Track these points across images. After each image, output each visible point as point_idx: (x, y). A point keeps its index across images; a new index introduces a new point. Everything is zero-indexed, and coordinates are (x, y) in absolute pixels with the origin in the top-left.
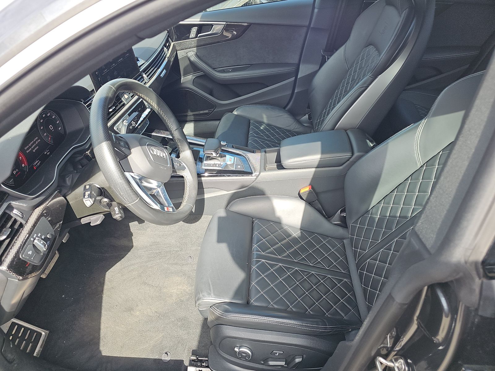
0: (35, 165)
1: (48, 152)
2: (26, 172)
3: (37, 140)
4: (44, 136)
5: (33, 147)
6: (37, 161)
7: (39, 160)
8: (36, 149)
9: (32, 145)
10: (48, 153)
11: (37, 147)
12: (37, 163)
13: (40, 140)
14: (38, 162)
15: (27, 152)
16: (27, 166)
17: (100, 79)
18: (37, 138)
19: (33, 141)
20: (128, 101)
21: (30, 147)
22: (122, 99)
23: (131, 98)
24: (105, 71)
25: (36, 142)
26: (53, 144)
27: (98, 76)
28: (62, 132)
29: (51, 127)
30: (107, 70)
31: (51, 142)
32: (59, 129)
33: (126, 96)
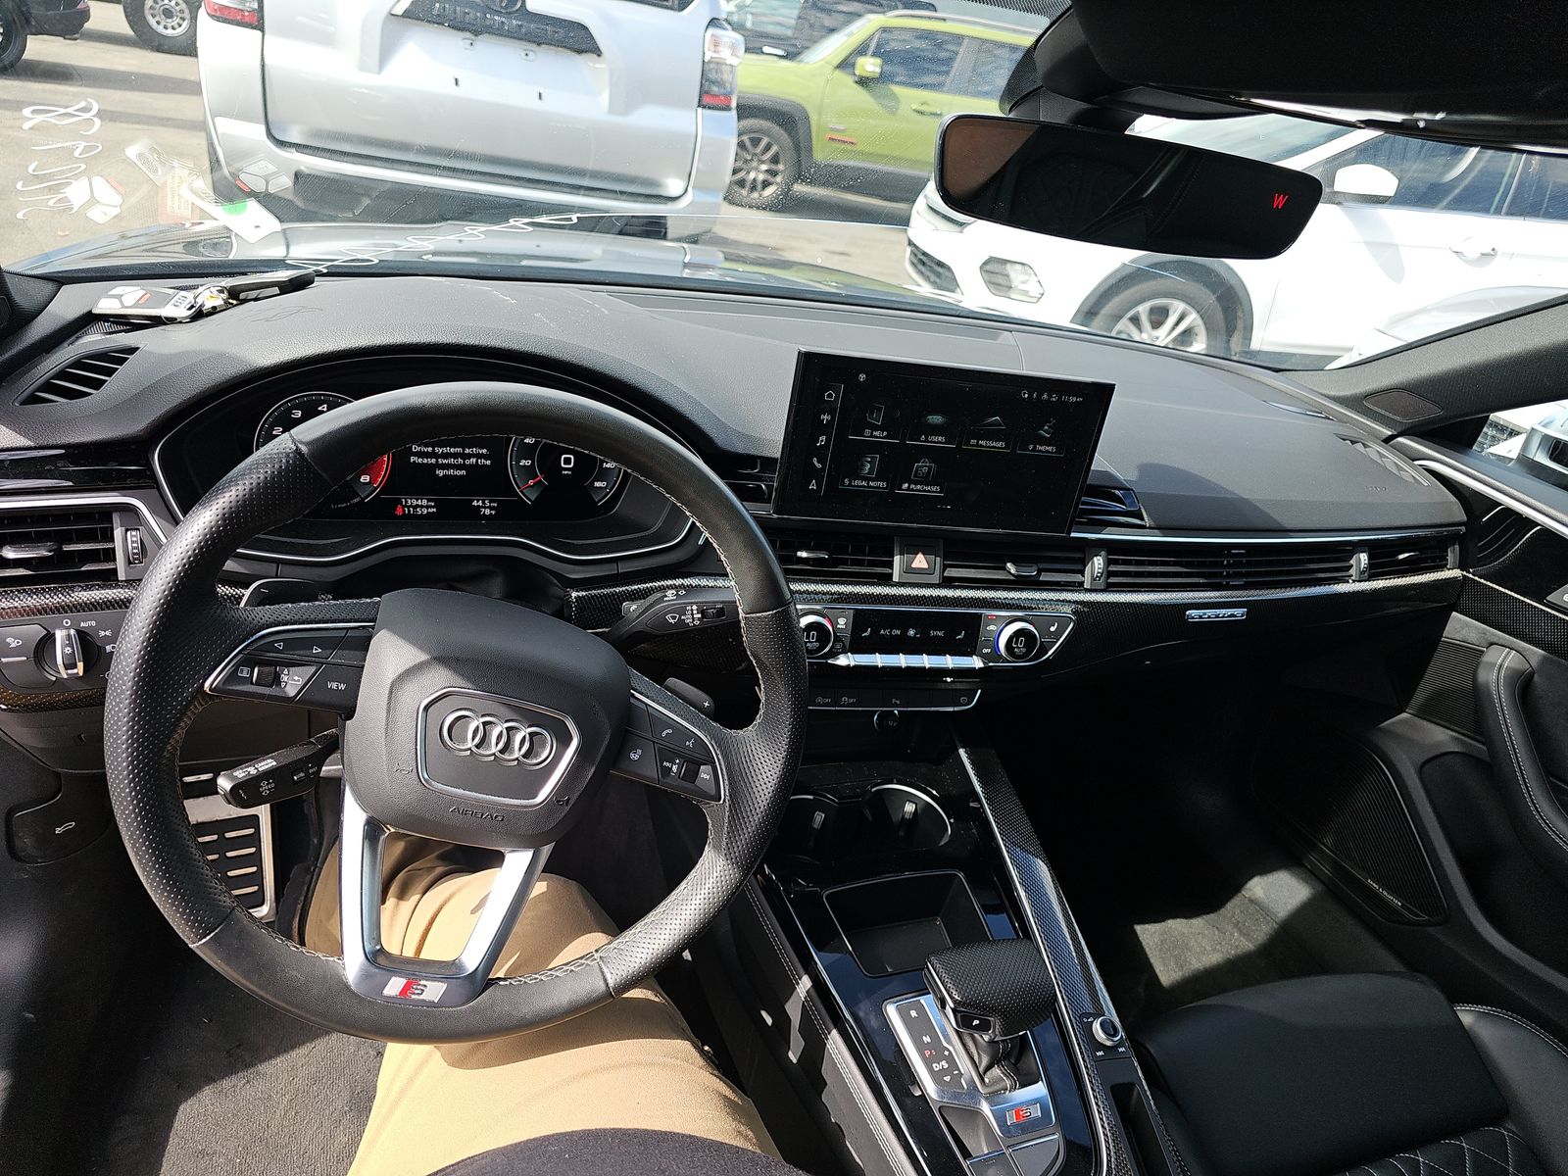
0: (409, 507)
1: (491, 508)
2: (358, 499)
3: (479, 456)
4: (518, 462)
5: (445, 461)
6: (425, 502)
7: (433, 504)
8: (451, 472)
9: (445, 456)
10: (486, 512)
11: (463, 472)
12: (423, 505)
13: (488, 462)
14: (427, 507)
15: (414, 459)
16: (376, 488)
17: (828, 440)
18: (484, 451)
19: (459, 450)
20: (913, 578)
21: (433, 455)
22: (897, 559)
23: (936, 579)
24: (876, 433)
25: (469, 456)
26: (530, 500)
27: (825, 429)
28: (600, 497)
29: (568, 461)
30: (885, 433)
31: (527, 492)
32: (597, 484)
33: (920, 561)
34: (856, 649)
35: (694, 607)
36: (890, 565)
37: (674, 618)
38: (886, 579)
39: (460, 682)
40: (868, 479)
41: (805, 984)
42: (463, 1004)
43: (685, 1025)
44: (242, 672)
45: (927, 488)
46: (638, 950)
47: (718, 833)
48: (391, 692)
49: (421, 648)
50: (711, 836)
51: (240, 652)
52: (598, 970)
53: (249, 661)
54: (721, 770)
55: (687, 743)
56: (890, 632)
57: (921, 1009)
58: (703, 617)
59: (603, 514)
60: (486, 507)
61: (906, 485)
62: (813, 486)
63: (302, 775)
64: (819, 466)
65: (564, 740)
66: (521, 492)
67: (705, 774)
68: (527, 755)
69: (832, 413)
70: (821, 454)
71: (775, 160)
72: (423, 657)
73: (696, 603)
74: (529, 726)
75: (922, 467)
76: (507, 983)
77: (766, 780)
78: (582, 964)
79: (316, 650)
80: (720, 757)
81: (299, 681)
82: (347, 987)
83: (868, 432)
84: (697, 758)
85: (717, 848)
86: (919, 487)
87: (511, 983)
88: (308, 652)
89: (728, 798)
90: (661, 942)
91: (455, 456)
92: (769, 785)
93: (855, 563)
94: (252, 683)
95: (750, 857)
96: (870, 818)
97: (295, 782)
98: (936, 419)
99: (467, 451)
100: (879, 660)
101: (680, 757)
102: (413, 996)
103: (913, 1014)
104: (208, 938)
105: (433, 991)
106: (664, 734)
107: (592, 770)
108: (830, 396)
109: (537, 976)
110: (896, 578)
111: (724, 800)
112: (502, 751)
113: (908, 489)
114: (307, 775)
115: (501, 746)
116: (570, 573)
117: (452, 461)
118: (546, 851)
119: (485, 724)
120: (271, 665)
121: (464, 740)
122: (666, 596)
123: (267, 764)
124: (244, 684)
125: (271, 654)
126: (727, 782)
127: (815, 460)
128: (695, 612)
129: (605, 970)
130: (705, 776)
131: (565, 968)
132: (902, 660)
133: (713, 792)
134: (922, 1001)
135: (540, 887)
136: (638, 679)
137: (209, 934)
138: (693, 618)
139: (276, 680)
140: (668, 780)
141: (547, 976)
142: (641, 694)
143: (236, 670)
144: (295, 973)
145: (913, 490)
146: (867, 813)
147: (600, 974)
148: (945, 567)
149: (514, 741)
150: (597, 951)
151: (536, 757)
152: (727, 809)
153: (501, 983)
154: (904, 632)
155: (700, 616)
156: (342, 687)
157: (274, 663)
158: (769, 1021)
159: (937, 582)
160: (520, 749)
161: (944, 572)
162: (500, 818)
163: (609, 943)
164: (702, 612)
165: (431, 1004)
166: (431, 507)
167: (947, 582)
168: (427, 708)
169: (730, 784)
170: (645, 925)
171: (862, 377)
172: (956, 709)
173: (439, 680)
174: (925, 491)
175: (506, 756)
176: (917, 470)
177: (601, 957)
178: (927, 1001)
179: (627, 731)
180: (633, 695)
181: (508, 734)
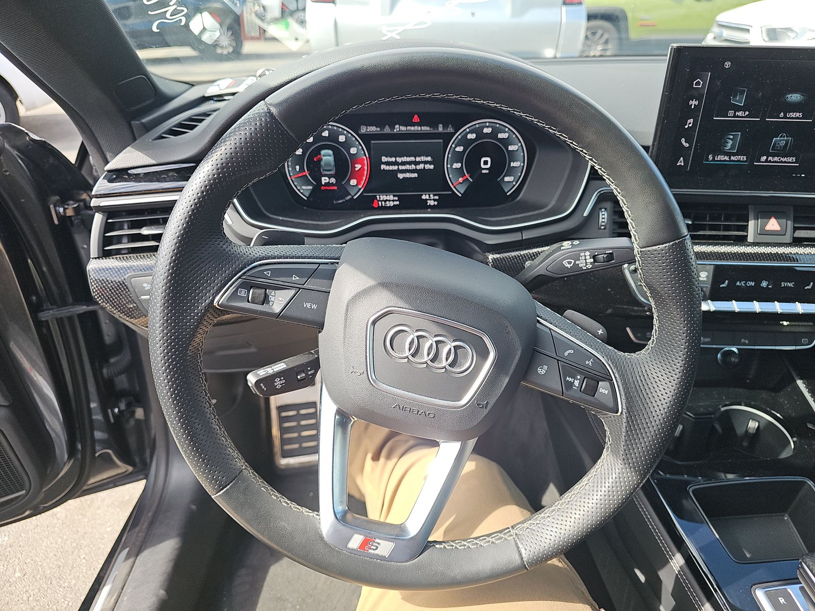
0: (381, 201)
1: (435, 200)
2: (350, 197)
3: (425, 162)
4: (452, 166)
5: (404, 167)
6: (391, 198)
7: (396, 198)
8: (408, 175)
9: (403, 163)
10: (432, 203)
11: (415, 175)
12: (389, 199)
13: (432, 167)
14: (393, 201)
15: (383, 167)
16: (361, 189)
17: (695, 123)
18: (429, 159)
19: (412, 159)
20: (766, 238)
21: (396, 163)
22: (751, 224)
23: (788, 239)
24: (740, 114)
25: (419, 163)
26: (460, 193)
27: (692, 113)
28: (509, 189)
29: (486, 163)
30: (747, 113)
31: (459, 187)
32: (507, 179)
33: (773, 225)
34: (714, 297)
35: (588, 253)
36: (745, 228)
37: (569, 263)
38: (742, 240)
39: (401, 303)
40: (729, 154)
41: (677, 561)
42: (407, 561)
43: (584, 588)
44: (240, 293)
45: (785, 159)
46: (547, 532)
47: (616, 440)
48: (347, 310)
49: (369, 275)
50: (609, 441)
51: (239, 278)
52: (513, 543)
53: (247, 286)
54: (618, 386)
55: (587, 362)
56: (745, 284)
57: (788, 597)
58: (595, 261)
59: (511, 201)
60: (430, 198)
61: (765, 158)
62: (681, 162)
63: (303, 375)
64: (687, 145)
65: (483, 353)
66: (454, 187)
67: (603, 389)
68: (452, 365)
69: (699, 98)
70: (688, 134)
71: (606, 42)
72: (371, 283)
73: (588, 250)
74: (454, 341)
75: (780, 141)
76: (442, 546)
77: (661, 398)
78: (501, 538)
79: (295, 278)
80: (617, 375)
81: (282, 301)
82: (321, 538)
83: (731, 113)
84: (596, 376)
85: (615, 452)
86: (776, 159)
87: (445, 547)
88: (288, 279)
89: (625, 411)
90: (568, 528)
91: (410, 163)
92: (663, 402)
93: (713, 228)
94: (248, 301)
95: (647, 464)
96: (720, 430)
97: (299, 380)
98: (795, 97)
99: (418, 159)
100: (735, 306)
101: (580, 373)
102: (370, 551)
103: (782, 600)
104: (222, 492)
105: (384, 548)
106: (566, 354)
107: (507, 380)
108: (698, 84)
109: (465, 543)
110: (750, 239)
111: (622, 413)
112: (432, 360)
113: (766, 161)
114: (307, 375)
115: (431, 356)
116: (488, 240)
117: (408, 167)
118: (472, 443)
119: (419, 337)
120: (263, 288)
121: (403, 351)
122: (563, 246)
123: (280, 366)
124: (242, 301)
125: (261, 280)
126: (623, 397)
127: (683, 140)
128: (588, 257)
129: (520, 546)
130: (603, 391)
131: (488, 539)
132: (757, 307)
133: (611, 404)
134: (789, 590)
135: (470, 466)
136: (543, 310)
137: (222, 489)
138: (586, 263)
139: (265, 300)
140: (571, 393)
141: (473, 544)
142: (546, 320)
143: (236, 290)
144: (283, 523)
145: (770, 161)
146: (717, 426)
147: (516, 548)
148: (795, 229)
149: (442, 353)
150: (513, 527)
151: (460, 366)
152: (625, 420)
153: (438, 546)
154: (758, 283)
155: (592, 260)
156: (314, 306)
157: (265, 287)
158: (642, 578)
159: (789, 242)
160: (447, 359)
161: (794, 232)
162: (432, 416)
163: (523, 522)
164: (594, 257)
165: (382, 558)
166: (396, 200)
167: (797, 242)
168: (374, 323)
169: (627, 399)
170: (552, 512)
171: (728, 65)
172: (798, 348)
173: (383, 300)
174: (782, 162)
175: (436, 365)
176: (775, 143)
177: (516, 534)
178: (793, 590)
179: (534, 350)
180: (538, 321)
181: (437, 346)
